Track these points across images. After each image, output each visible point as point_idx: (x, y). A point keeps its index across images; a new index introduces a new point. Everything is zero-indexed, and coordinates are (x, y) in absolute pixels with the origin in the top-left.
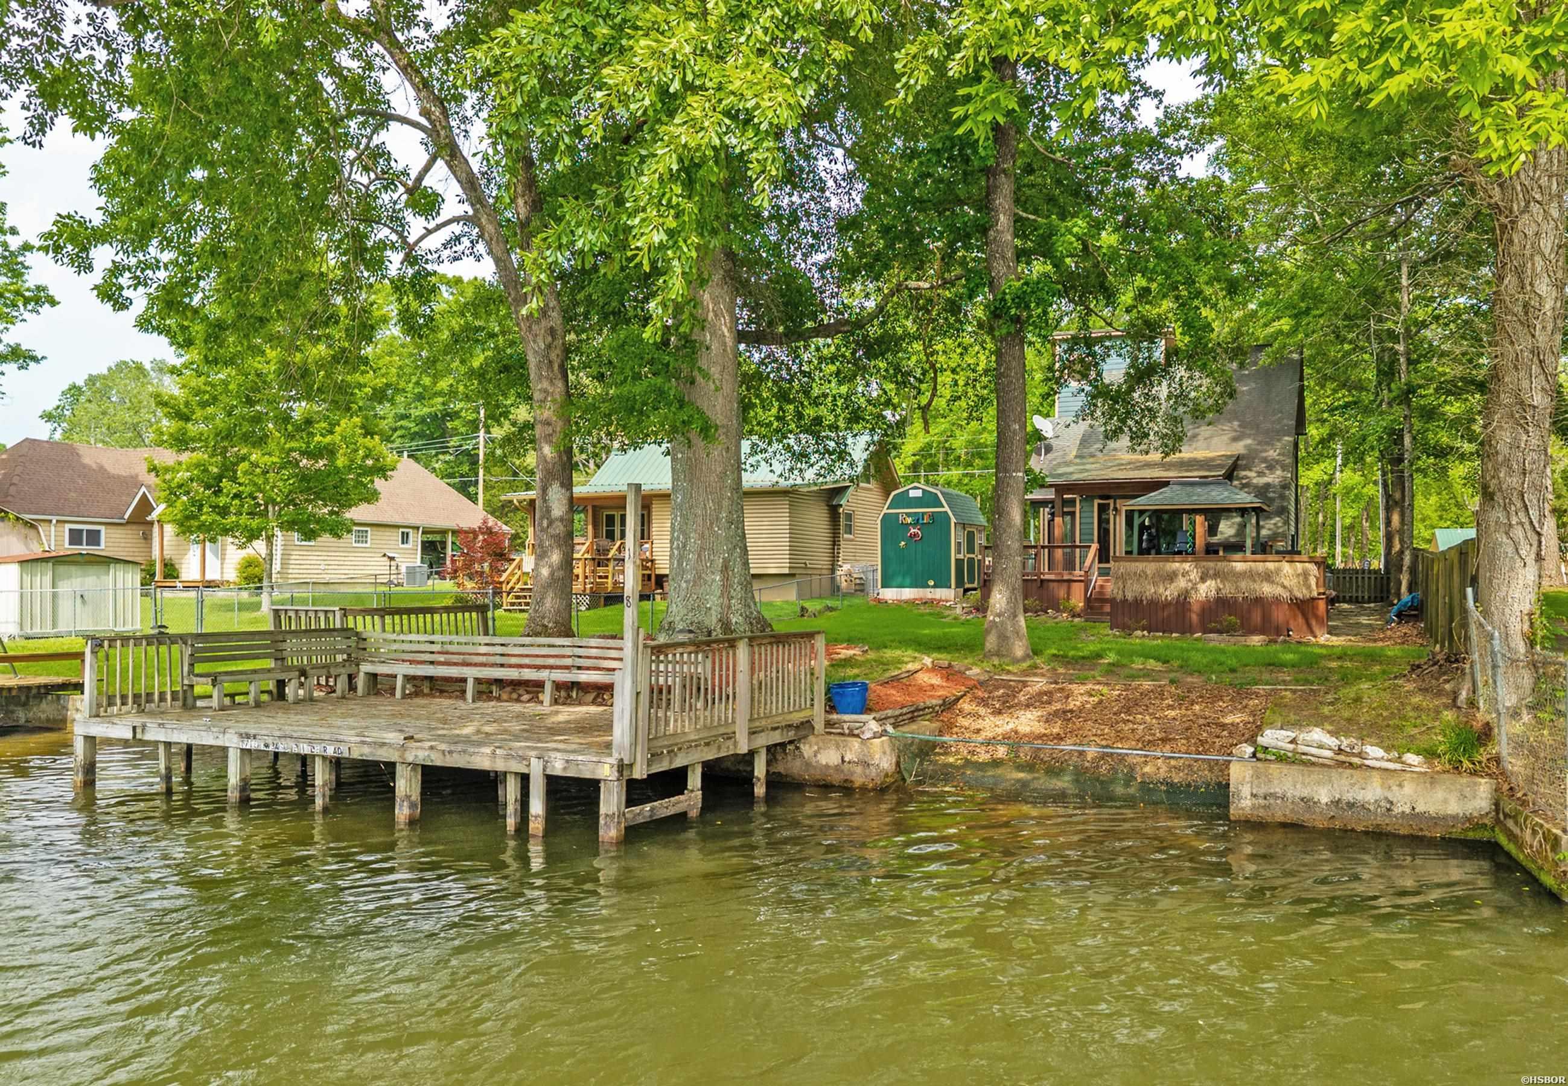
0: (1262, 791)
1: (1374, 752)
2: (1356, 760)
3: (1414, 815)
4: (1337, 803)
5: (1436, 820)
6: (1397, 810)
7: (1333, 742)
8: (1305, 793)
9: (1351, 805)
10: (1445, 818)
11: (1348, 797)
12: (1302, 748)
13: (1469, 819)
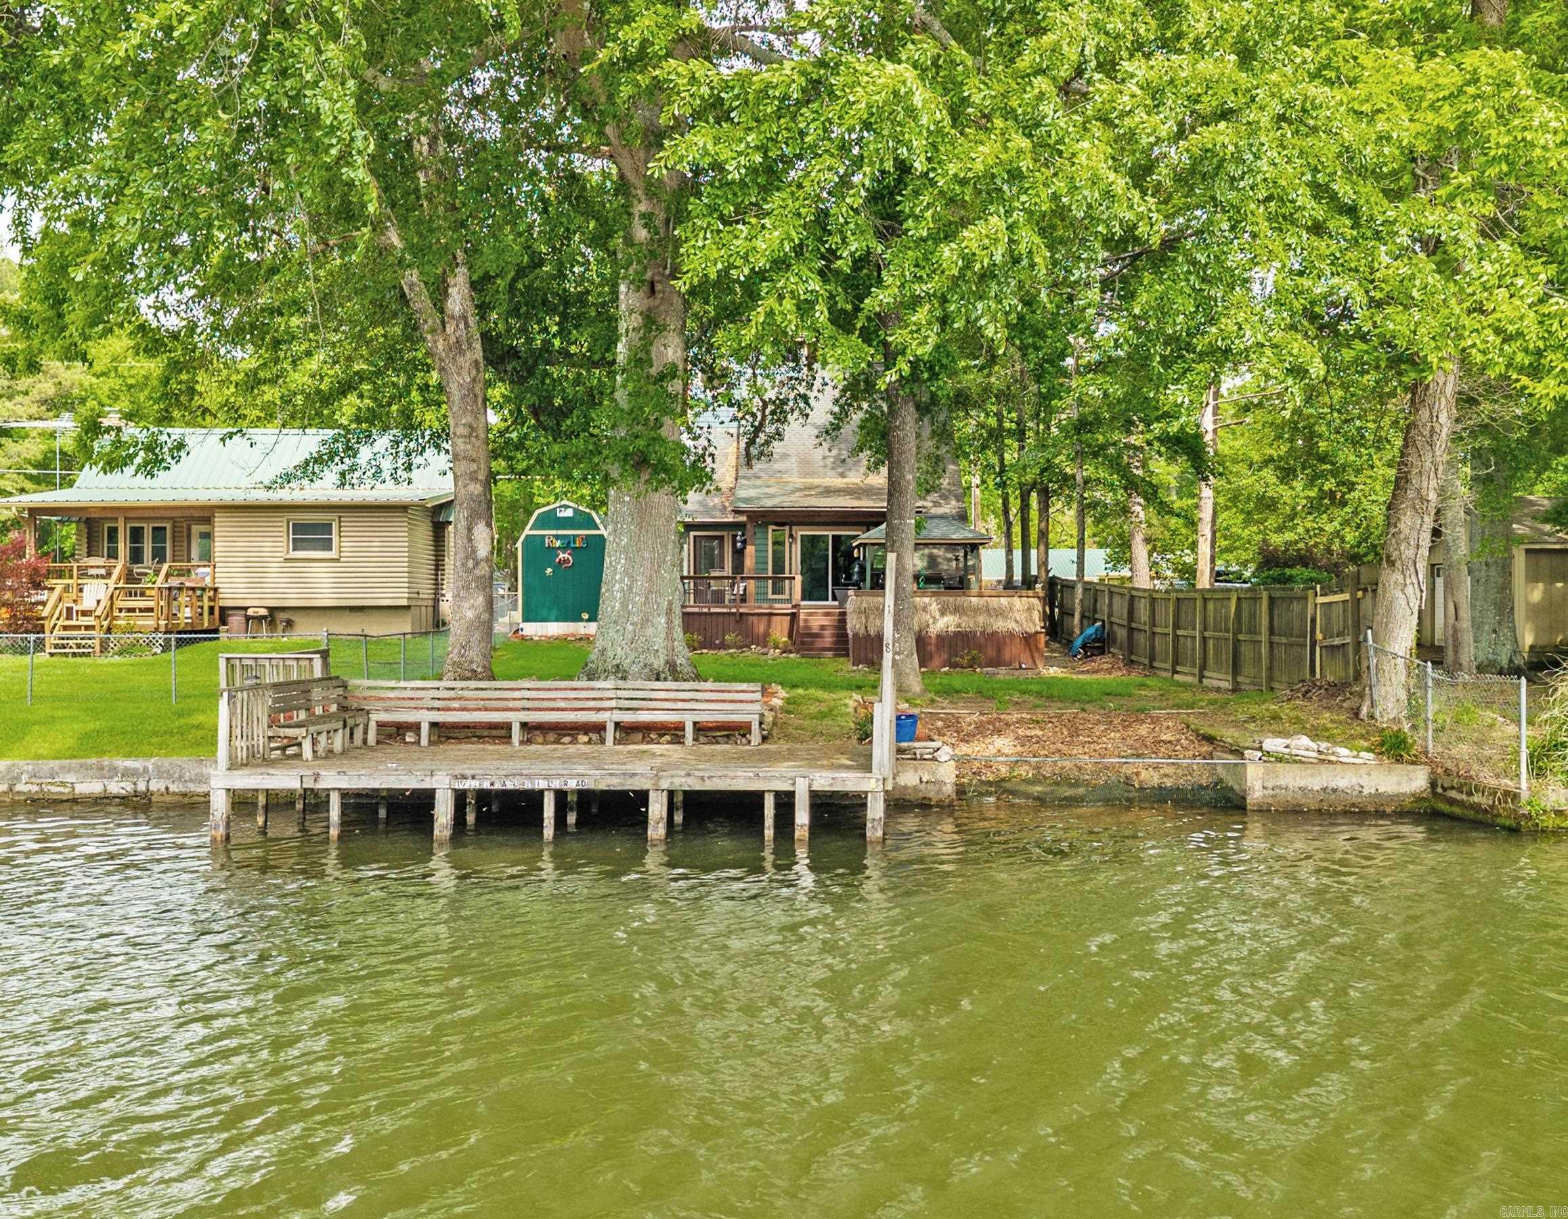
0: (1270, 785)
1: (1343, 751)
2: (1333, 758)
3: (1378, 795)
4: (1324, 789)
5: (1392, 798)
6: (1366, 792)
7: (1314, 745)
8: (1302, 784)
9: (1335, 791)
10: (1398, 795)
11: (1333, 785)
12: (1294, 752)
13: (1413, 795)
